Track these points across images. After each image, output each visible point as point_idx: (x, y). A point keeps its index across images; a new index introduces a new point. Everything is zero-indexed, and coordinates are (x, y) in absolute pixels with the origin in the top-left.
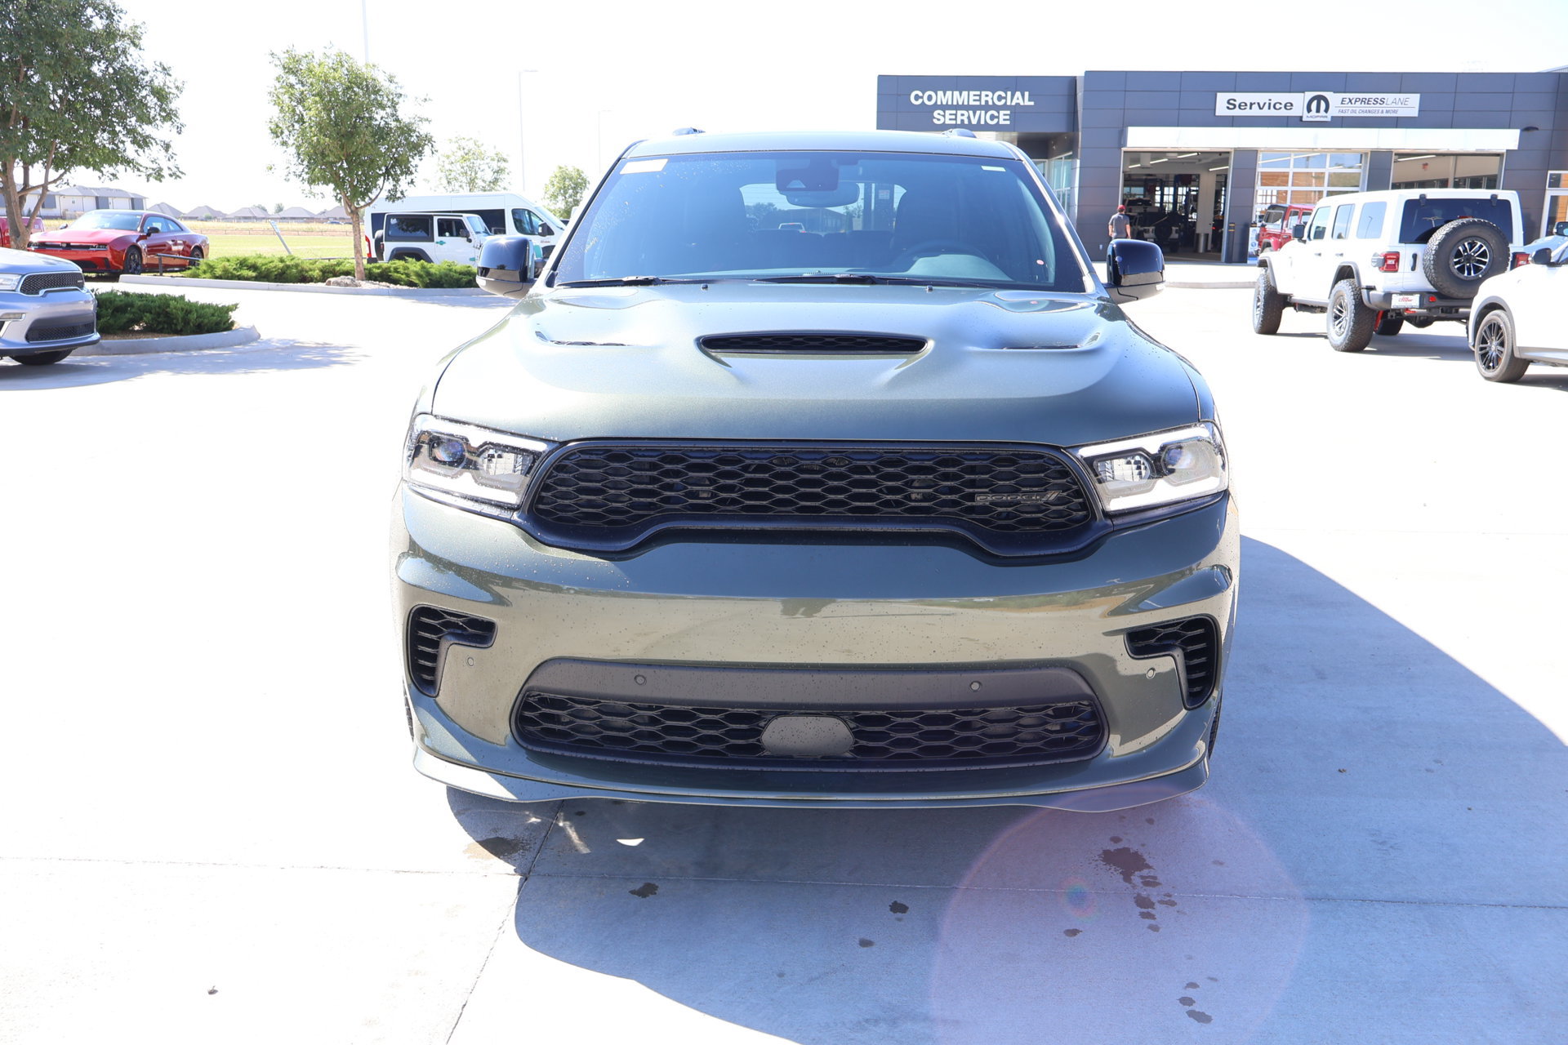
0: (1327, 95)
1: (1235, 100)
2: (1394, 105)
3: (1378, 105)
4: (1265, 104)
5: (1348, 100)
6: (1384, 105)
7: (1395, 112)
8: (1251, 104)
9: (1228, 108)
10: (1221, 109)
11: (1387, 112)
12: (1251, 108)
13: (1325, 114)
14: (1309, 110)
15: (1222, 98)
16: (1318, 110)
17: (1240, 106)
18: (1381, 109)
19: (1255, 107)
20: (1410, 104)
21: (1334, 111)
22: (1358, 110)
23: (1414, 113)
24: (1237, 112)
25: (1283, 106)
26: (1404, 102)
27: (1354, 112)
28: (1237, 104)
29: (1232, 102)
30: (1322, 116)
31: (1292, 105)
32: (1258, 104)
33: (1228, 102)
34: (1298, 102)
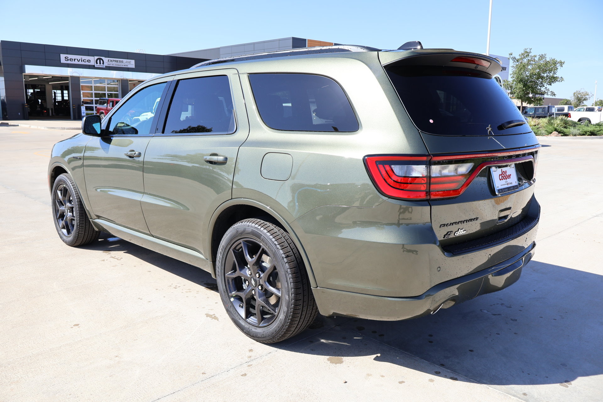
0: (103, 58)
1: (68, 57)
2: (126, 63)
3: (121, 63)
4: (80, 60)
5: (110, 61)
6: (123, 63)
7: (127, 66)
8: (75, 60)
9: (65, 60)
10: (63, 60)
11: (124, 65)
12: (74, 61)
13: (103, 65)
14: (97, 63)
15: (63, 56)
16: (100, 63)
17: (70, 60)
18: (122, 65)
19: (76, 60)
20: (132, 63)
21: (106, 64)
22: (114, 64)
23: (134, 67)
24: (69, 62)
25: (87, 61)
26: (130, 62)
27: (113, 65)
28: (69, 59)
29: (67, 58)
30: (101, 66)
31: (90, 61)
32: (77, 59)
33: (65, 58)
34: (92, 60)
